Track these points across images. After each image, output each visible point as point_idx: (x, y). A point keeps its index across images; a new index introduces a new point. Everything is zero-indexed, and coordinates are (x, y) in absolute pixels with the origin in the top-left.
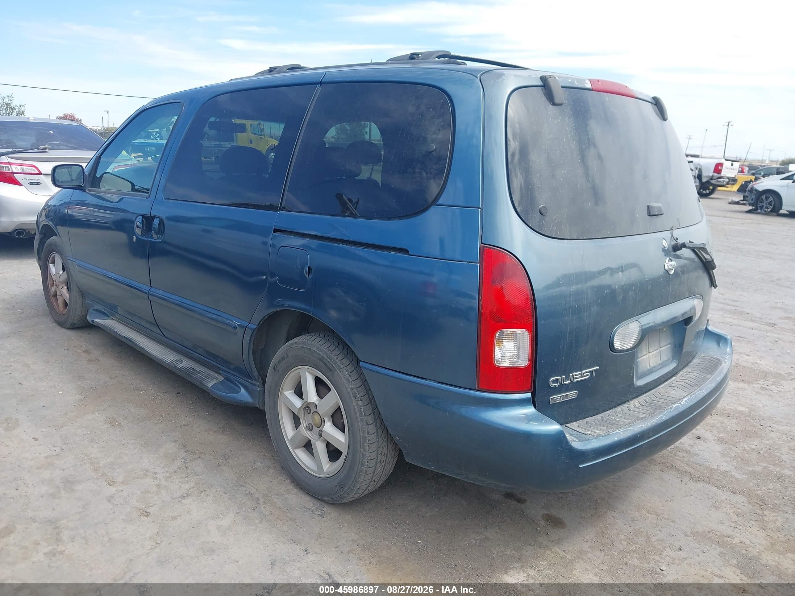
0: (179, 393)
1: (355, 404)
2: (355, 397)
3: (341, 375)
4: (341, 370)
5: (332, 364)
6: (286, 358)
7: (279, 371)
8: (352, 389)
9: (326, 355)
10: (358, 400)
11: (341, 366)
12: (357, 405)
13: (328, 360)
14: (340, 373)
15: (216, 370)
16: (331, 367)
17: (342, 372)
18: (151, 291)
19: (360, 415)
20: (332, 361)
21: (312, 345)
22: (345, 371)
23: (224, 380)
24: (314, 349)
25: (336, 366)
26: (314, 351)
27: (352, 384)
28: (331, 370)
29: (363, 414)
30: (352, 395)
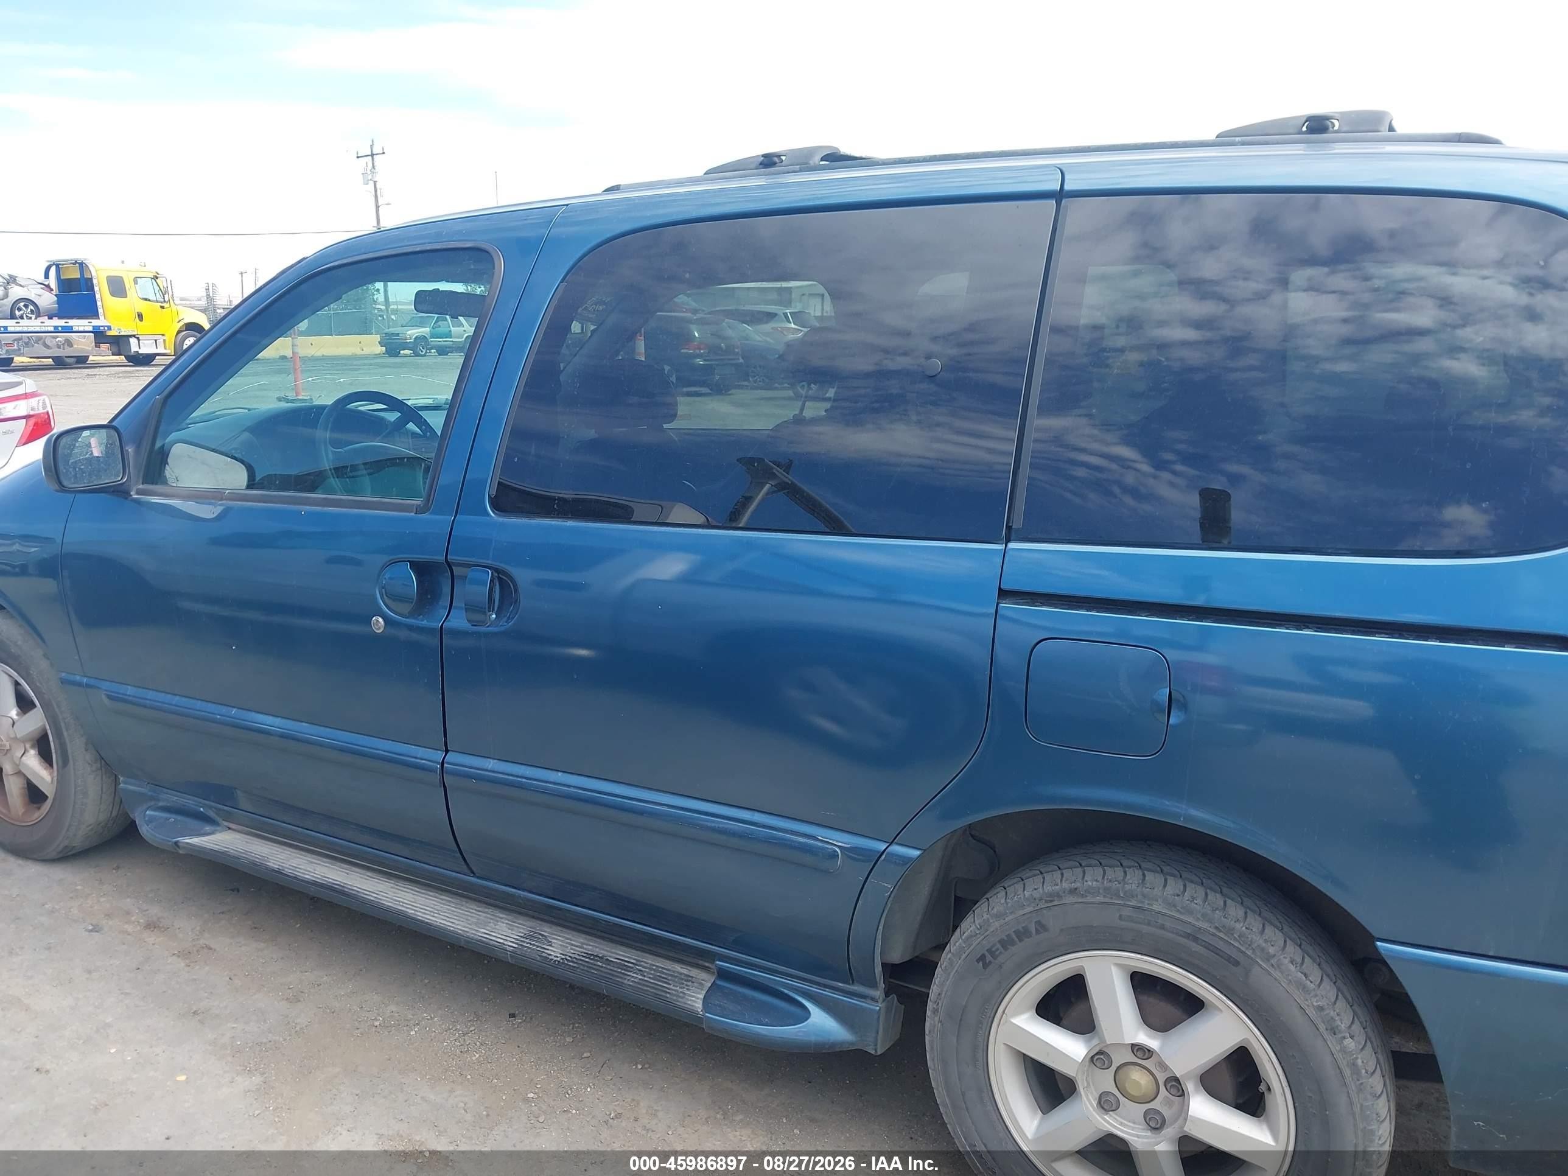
0: (512, 1016)
1: (1335, 1048)
2: (1334, 1031)
3: (1277, 974)
4: (1273, 961)
5: (1236, 944)
6: (1038, 932)
7: (1000, 967)
8: (1321, 1009)
9: (1210, 921)
10: (1344, 1038)
11: (1272, 950)
12: (1344, 1050)
13: (1221, 935)
14: (1272, 971)
15: (697, 958)
16: (1235, 954)
17: (1278, 966)
18: (448, 763)
19: (1355, 1076)
20: (1235, 939)
21: (1144, 896)
22: (1286, 961)
23: (718, 982)
24: (1156, 907)
25: (1253, 950)
26: (1159, 913)
27: (1316, 996)
28: (1237, 963)
29: (1364, 1071)
30: (1322, 1027)
